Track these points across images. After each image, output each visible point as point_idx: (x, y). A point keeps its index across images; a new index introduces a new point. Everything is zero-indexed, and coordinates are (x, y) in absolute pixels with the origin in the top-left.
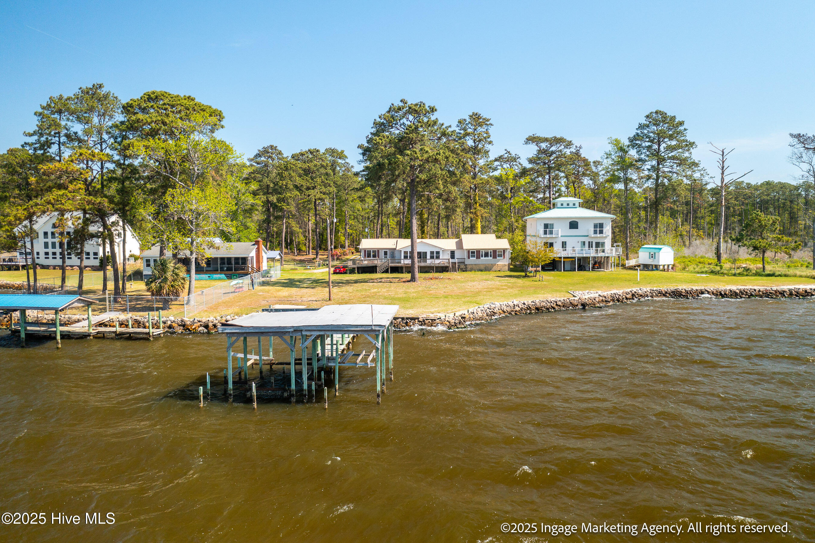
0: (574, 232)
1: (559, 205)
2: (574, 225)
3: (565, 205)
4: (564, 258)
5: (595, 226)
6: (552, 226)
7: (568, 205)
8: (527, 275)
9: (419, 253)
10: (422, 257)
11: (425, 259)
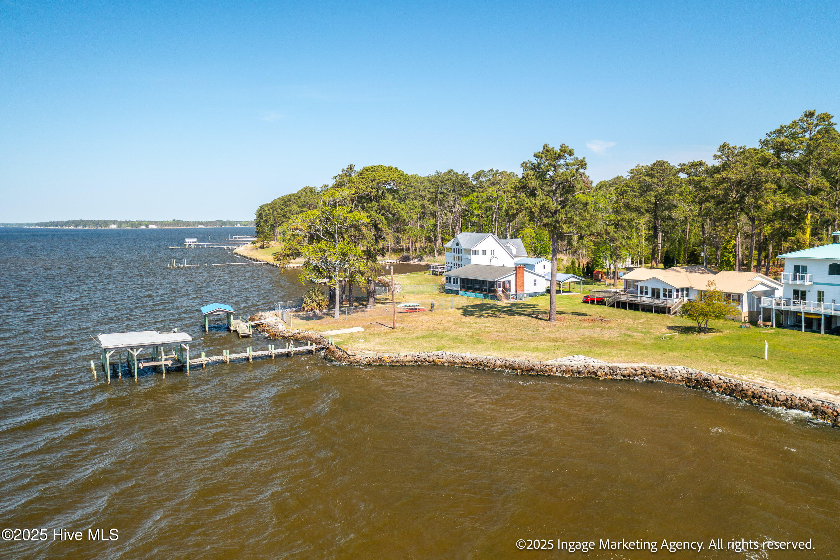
2: (835, 269)
4: (806, 314)
6: (804, 268)
8: (700, 330)
9: (653, 290)
10: (655, 294)
11: (658, 297)
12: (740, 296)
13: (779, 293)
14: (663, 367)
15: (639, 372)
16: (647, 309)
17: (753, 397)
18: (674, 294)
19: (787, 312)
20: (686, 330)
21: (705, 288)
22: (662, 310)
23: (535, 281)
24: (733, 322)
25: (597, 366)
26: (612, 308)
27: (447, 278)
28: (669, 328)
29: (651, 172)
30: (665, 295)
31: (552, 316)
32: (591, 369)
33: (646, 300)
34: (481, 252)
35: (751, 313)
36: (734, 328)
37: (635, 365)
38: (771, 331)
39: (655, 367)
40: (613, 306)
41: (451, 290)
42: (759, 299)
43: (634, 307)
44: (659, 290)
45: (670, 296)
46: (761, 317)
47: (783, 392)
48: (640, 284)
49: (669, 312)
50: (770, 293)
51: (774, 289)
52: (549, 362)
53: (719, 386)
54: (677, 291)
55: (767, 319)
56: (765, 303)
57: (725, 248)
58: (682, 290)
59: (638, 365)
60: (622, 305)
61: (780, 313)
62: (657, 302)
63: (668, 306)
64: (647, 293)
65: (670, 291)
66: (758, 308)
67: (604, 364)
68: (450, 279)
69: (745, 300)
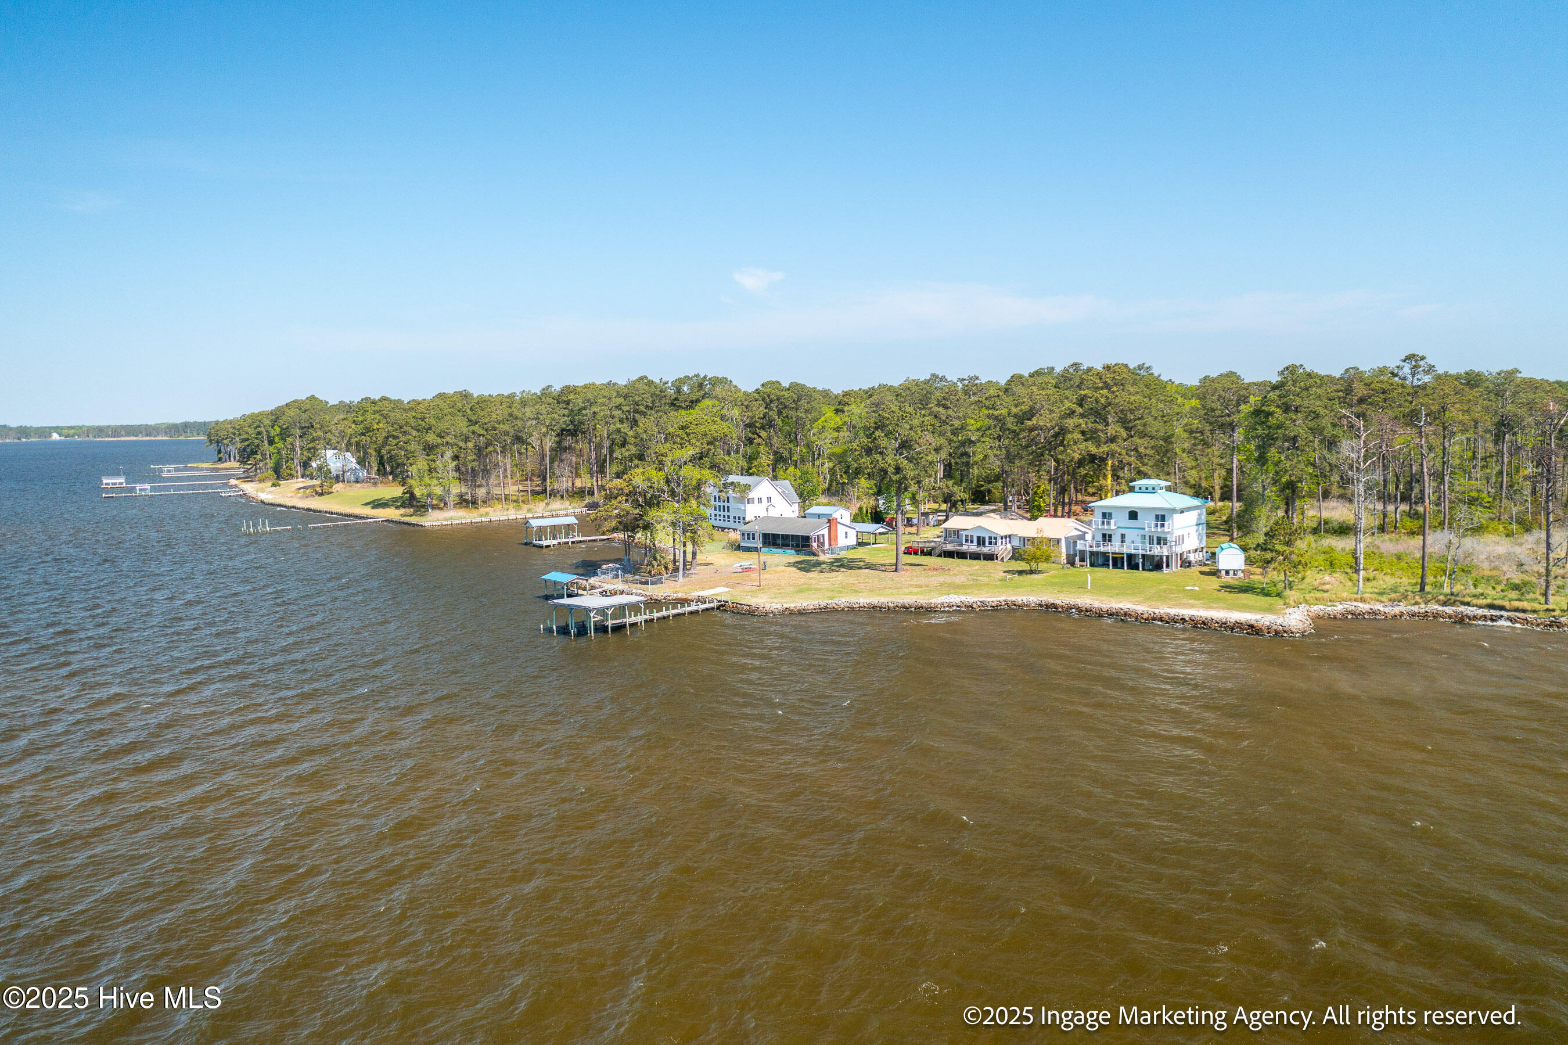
0: (1133, 523)
1: (1137, 489)
2: (1133, 515)
3: (1144, 489)
4: (1113, 553)
5: (1157, 517)
6: (1110, 514)
7: (1147, 489)
8: (1032, 572)
9: (979, 538)
10: (981, 541)
11: (984, 544)
12: (1058, 541)
13: (1088, 537)
14: (1020, 599)
15: (1003, 603)
16: (976, 556)
17: (1087, 611)
18: (999, 541)
19: (1097, 553)
20: (1021, 572)
21: (1035, 536)
22: (990, 557)
23: (846, 533)
24: (1053, 565)
25: (971, 601)
26: (939, 559)
27: (743, 534)
28: (1005, 572)
29: (943, 402)
30: (990, 543)
31: (899, 567)
32: (967, 604)
33: (973, 548)
34: (756, 500)
35: (1068, 555)
36: (1058, 569)
37: (998, 599)
38: (1086, 570)
39: (1014, 599)
40: (940, 556)
41: (750, 548)
42: (1075, 543)
43: (962, 555)
44: (984, 538)
45: (996, 543)
46: (1077, 559)
47: (1105, 607)
48: (964, 533)
49: (997, 559)
50: (1082, 537)
51: (1085, 533)
52: (933, 601)
53: (1062, 607)
54: (1002, 538)
55: (1082, 560)
56: (1080, 546)
57: (1036, 493)
58: (1006, 537)
59: (1002, 599)
60: (949, 554)
61: (1092, 553)
62: (986, 550)
63: (996, 553)
64: (972, 541)
65: (995, 538)
66: (1074, 550)
67: (976, 600)
68: (748, 534)
69: (1063, 543)
